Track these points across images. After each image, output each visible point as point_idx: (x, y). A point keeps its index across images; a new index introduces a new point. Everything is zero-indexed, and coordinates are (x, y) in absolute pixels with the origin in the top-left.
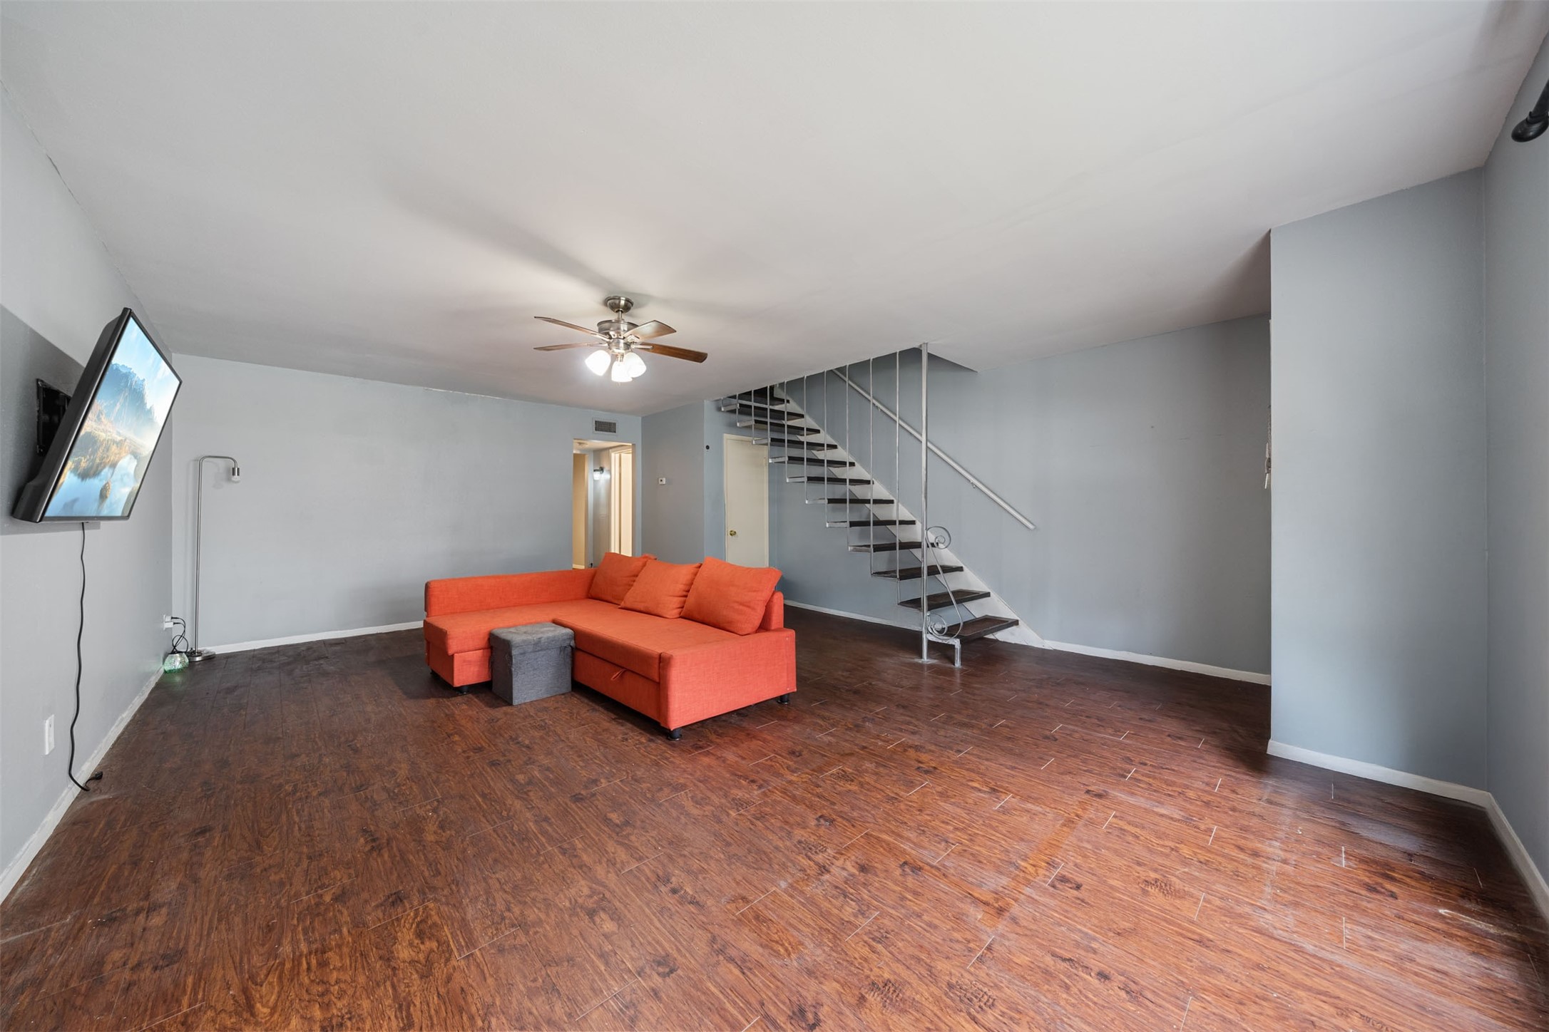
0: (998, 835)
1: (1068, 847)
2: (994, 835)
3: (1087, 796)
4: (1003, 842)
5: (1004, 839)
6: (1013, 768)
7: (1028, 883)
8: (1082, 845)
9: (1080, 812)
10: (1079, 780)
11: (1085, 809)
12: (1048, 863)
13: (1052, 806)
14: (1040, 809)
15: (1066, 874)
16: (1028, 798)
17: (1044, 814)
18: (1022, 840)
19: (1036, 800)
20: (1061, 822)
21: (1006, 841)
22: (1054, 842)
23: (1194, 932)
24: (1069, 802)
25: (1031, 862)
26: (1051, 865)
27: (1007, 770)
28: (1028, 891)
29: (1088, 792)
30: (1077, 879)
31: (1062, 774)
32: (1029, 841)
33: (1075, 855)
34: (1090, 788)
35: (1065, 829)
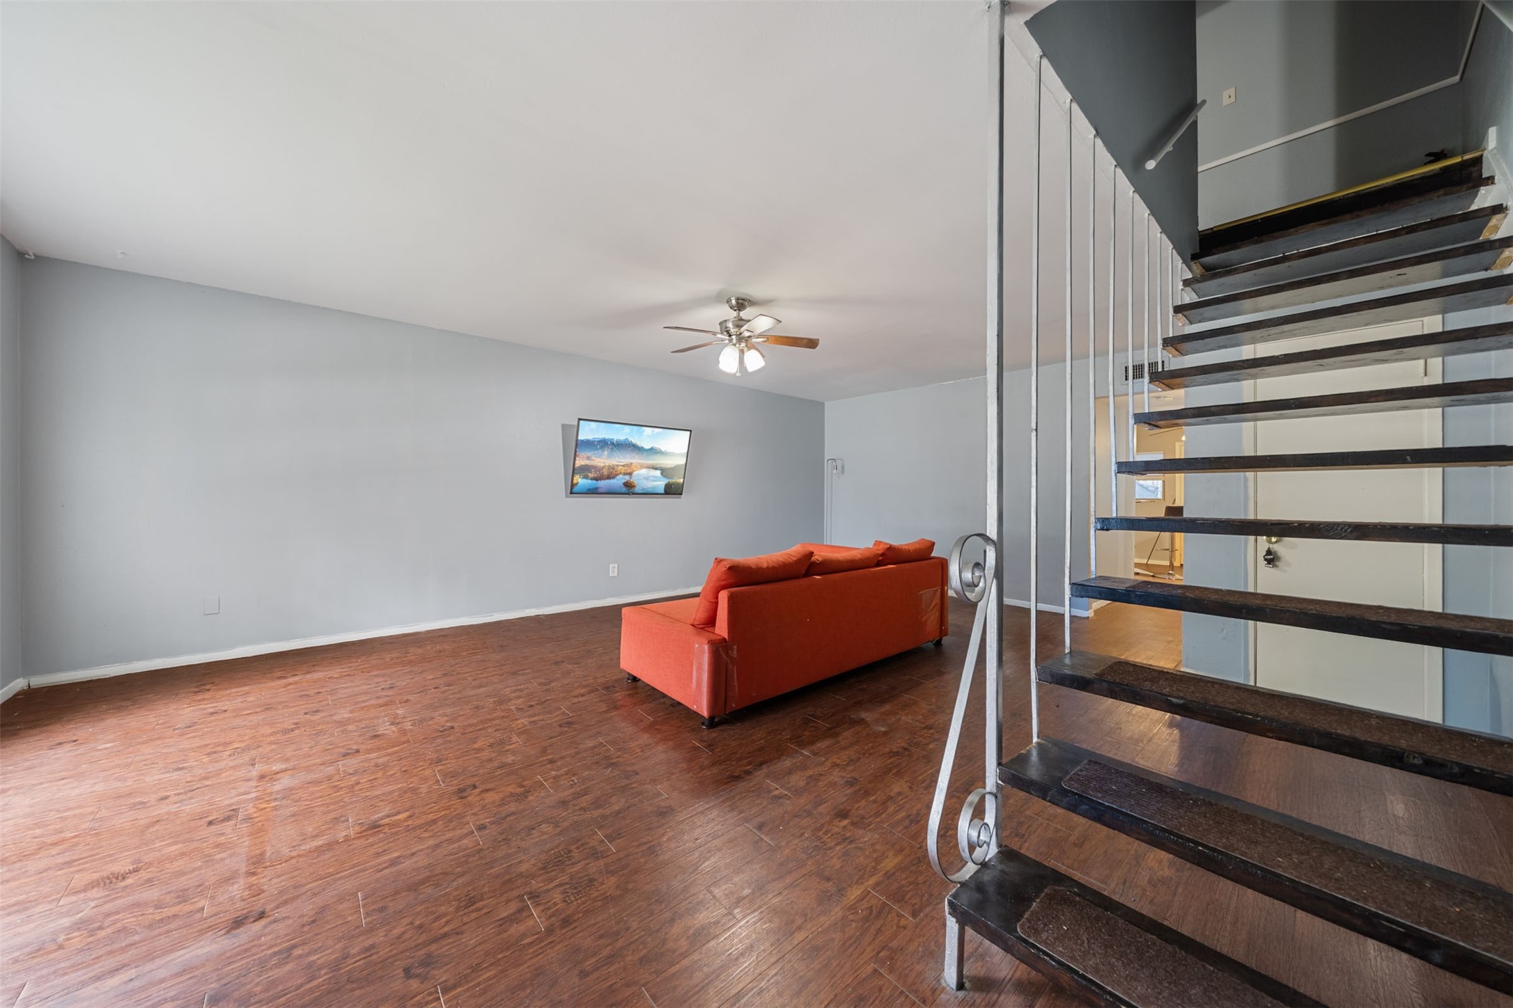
0: (319, 804)
1: (242, 840)
2: (321, 801)
3: (258, 908)
4: (308, 803)
5: (309, 805)
6: (393, 863)
7: (257, 798)
8: (228, 852)
9: (253, 879)
10: (290, 922)
11: (250, 887)
12: (252, 818)
13: (294, 861)
14: (303, 848)
15: (228, 823)
16: (330, 846)
17: (294, 847)
18: (293, 816)
19: (319, 850)
20: (268, 855)
21: (306, 805)
22: (259, 834)
23: (79, 865)
24: (275, 881)
25: (268, 810)
26: (248, 818)
27: (396, 854)
28: (253, 795)
29: (262, 915)
30: (216, 827)
31: (323, 909)
32: (286, 819)
33: (229, 840)
34: (263, 922)
35: (258, 852)
